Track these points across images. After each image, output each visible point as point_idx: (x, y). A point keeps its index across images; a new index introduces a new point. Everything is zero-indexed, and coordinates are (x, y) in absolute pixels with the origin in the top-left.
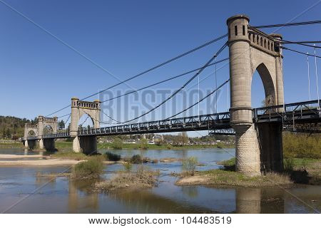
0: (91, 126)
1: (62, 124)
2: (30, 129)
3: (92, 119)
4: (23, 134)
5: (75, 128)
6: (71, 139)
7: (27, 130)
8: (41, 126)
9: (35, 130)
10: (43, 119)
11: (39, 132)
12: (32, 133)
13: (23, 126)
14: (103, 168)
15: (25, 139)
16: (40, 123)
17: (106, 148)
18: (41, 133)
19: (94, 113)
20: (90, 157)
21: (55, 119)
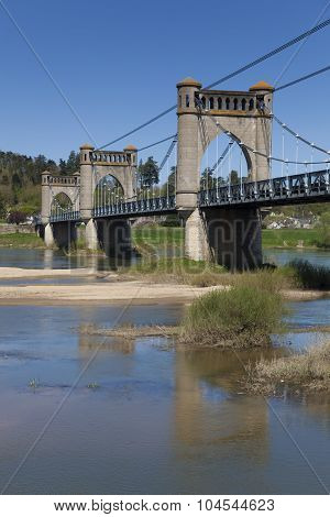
0: (243, 173)
1: (149, 172)
2: (57, 190)
3: (244, 149)
4: (39, 204)
5: (190, 182)
6: (177, 218)
7: (49, 193)
8: (89, 177)
9: (71, 192)
10: (95, 156)
11: (83, 197)
12: (63, 201)
13: (37, 181)
14: (285, 314)
15: (45, 220)
16: (86, 169)
17: (292, 248)
18: (88, 203)
19: (249, 128)
20: (237, 277)
21: (128, 155)
